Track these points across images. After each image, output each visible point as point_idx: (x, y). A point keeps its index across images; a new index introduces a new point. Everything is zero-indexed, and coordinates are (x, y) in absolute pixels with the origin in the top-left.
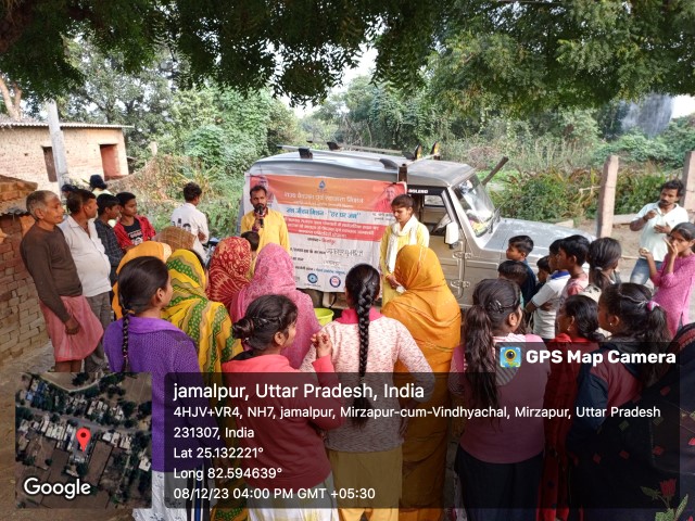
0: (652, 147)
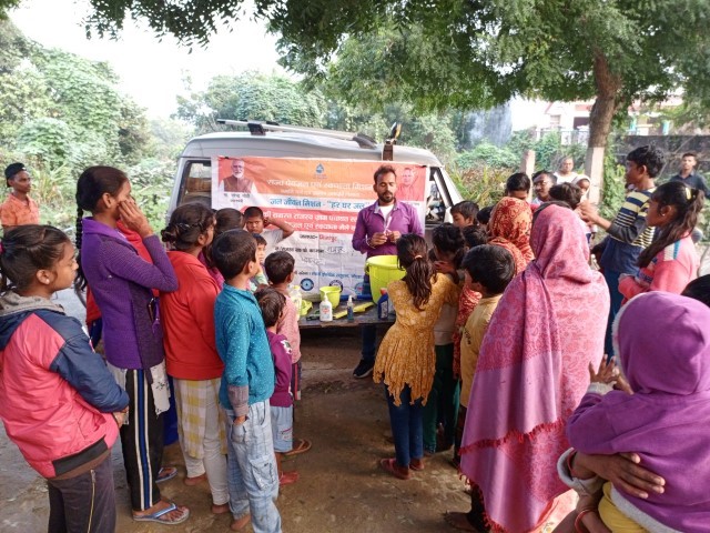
0: (503, 155)
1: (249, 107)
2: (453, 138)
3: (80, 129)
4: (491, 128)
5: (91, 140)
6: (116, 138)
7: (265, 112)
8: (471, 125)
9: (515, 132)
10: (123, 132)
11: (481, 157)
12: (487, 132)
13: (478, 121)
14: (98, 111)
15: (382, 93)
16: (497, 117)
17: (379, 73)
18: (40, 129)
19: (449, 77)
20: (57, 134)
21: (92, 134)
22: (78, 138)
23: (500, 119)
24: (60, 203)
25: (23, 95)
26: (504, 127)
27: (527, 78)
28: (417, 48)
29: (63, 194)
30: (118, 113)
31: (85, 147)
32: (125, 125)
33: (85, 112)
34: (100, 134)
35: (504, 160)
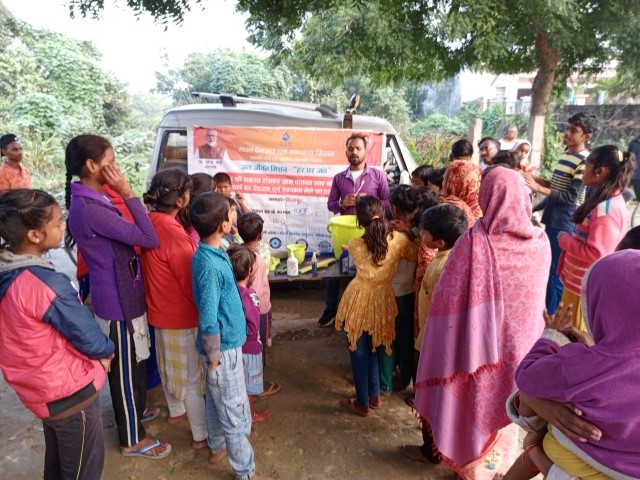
0: (453, 124)
1: (222, 82)
2: (408, 109)
3: (68, 103)
4: (442, 99)
5: (78, 113)
6: (101, 111)
7: (236, 87)
8: (424, 97)
9: (465, 103)
10: (107, 106)
11: (433, 126)
12: (438, 103)
13: (431, 93)
14: (84, 86)
15: (342, 67)
16: (448, 89)
17: (340, 49)
18: (31, 103)
19: (403, 52)
20: (47, 107)
21: (78, 107)
22: (66, 111)
23: (450, 91)
24: (51, 171)
25: (15, 72)
26: (453, 99)
27: (475, 52)
28: (374, 25)
29: (54, 163)
30: (103, 88)
31: (73, 120)
32: (109, 99)
33: (73, 88)
34: (86, 108)
35: (454, 128)
